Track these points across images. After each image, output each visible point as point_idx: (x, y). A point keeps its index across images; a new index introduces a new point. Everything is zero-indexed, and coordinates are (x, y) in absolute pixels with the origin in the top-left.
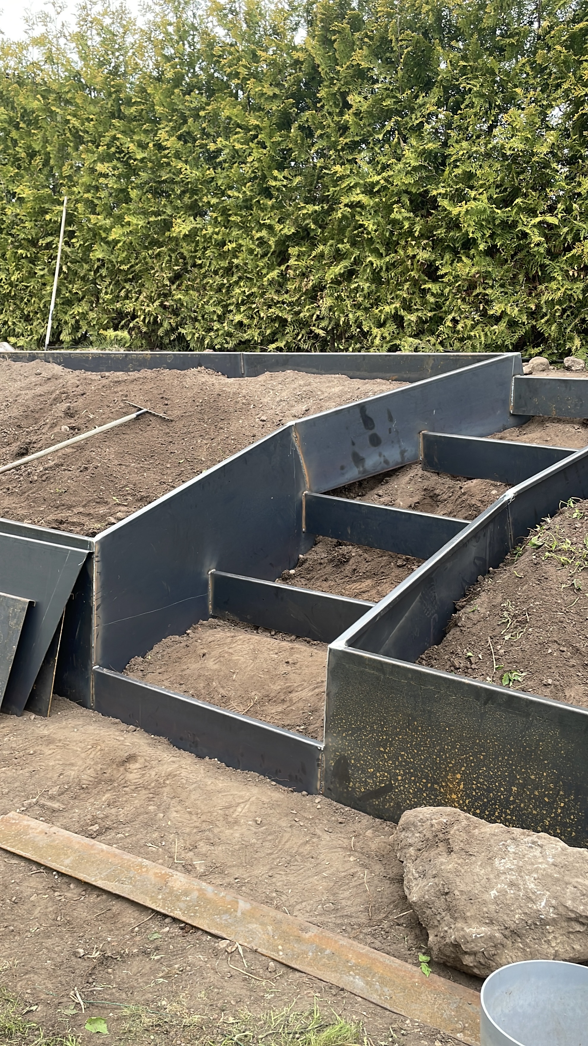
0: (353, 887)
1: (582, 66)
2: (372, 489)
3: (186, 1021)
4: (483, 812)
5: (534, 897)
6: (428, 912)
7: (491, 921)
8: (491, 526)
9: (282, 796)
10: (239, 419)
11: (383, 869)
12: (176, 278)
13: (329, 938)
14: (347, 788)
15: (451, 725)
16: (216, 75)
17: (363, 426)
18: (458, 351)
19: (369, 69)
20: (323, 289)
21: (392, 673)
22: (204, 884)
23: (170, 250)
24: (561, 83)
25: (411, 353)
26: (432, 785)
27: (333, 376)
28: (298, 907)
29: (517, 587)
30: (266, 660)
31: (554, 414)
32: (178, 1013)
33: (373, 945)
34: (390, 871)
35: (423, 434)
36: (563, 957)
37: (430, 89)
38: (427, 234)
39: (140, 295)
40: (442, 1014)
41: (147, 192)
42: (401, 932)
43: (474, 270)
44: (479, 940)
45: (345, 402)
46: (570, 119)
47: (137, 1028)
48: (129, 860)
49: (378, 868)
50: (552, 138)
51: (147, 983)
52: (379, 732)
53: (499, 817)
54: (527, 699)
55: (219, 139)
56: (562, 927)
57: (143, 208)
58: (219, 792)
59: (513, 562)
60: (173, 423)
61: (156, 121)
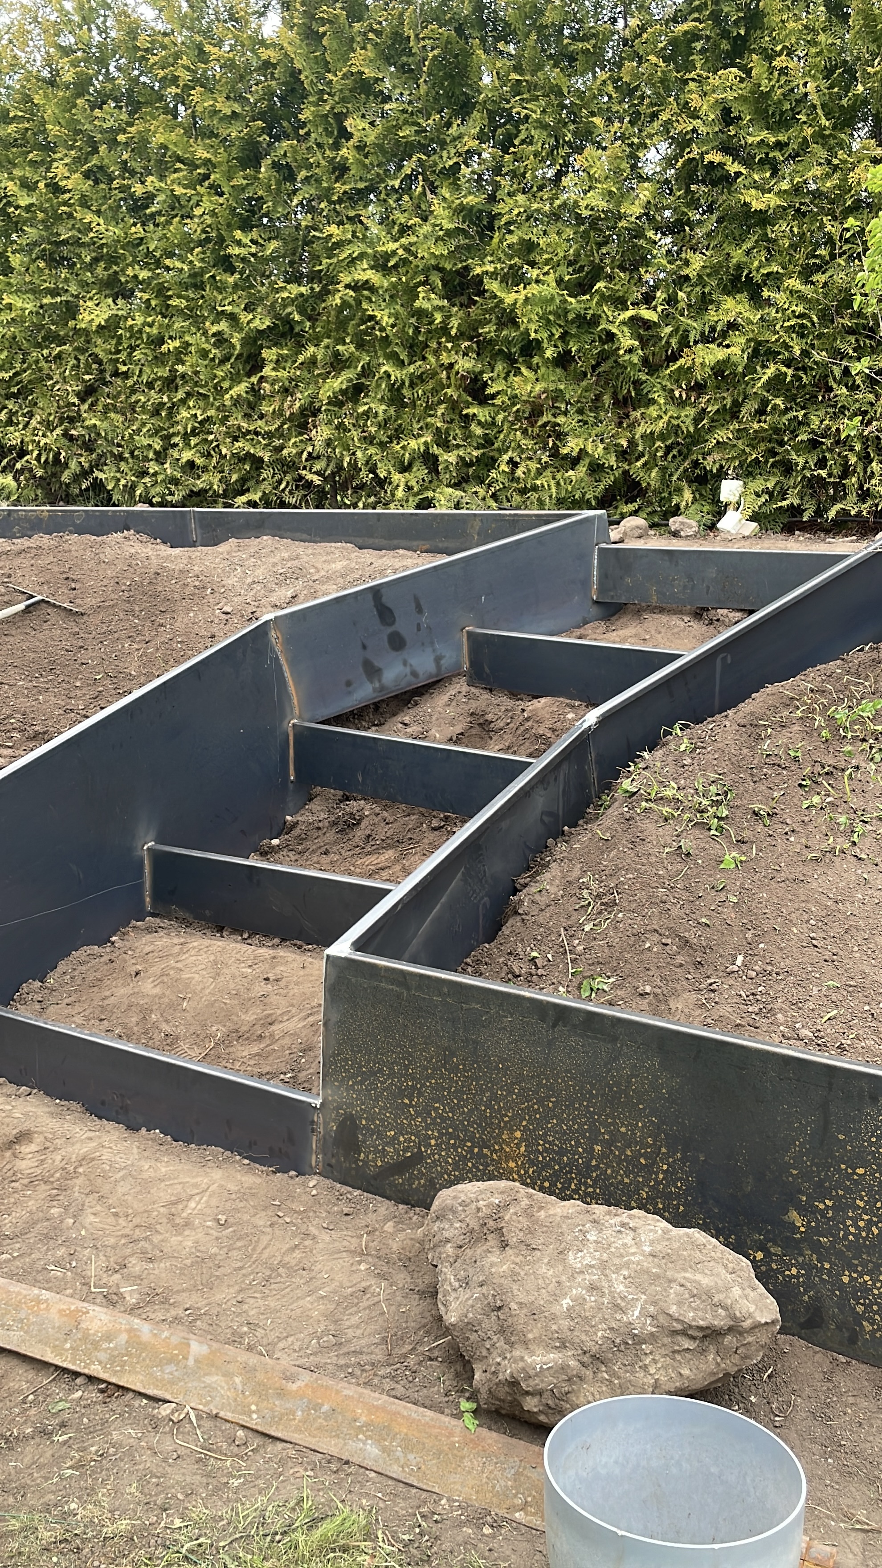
0: (365, 1309)
1: (687, 89)
2: (394, 715)
3: (108, 1531)
4: (553, 1184)
5: (623, 1304)
6: (473, 1337)
7: (563, 1343)
8: (565, 767)
9: (258, 1180)
10: (190, 610)
11: (409, 1280)
12: (88, 392)
13: (327, 1388)
14: (356, 1163)
15: (506, 1060)
16: (143, 79)
17: (377, 620)
18: (518, 508)
19: (377, 80)
20: (316, 412)
21: (419, 988)
22: (137, 1321)
23: (77, 349)
24: (658, 111)
25: (449, 511)
26: (481, 1150)
27: (333, 544)
28: (281, 1345)
29: (602, 853)
30: (233, 977)
31: (654, 600)
32: (96, 1520)
33: (393, 1393)
34: (420, 1281)
35: (468, 632)
36: (667, 1388)
37: (469, 114)
38: (470, 331)
39: (31, 419)
40: (494, 1487)
41: (38, 258)
42: (435, 1369)
43: (538, 388)
44: (546, 1373)
45: (352, 584)
46: (672, 166)
47: (32, 1547)
48: (19, 1293)
49: (402, 1278)
50: (646, 193)
51: (47, 1479)
52: (402, 1075)
53: (576, 1191)
54: (613, 1017)
55: (150, 179)
56: (664, 1345)
57: (31, 283)
58: (161, 1180)
59: (597, 817)
60: (85, 617)
61: (48, 148)
